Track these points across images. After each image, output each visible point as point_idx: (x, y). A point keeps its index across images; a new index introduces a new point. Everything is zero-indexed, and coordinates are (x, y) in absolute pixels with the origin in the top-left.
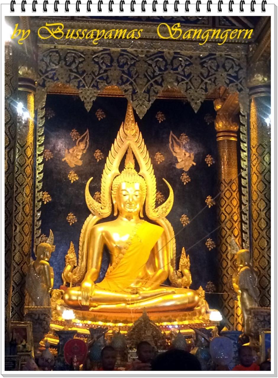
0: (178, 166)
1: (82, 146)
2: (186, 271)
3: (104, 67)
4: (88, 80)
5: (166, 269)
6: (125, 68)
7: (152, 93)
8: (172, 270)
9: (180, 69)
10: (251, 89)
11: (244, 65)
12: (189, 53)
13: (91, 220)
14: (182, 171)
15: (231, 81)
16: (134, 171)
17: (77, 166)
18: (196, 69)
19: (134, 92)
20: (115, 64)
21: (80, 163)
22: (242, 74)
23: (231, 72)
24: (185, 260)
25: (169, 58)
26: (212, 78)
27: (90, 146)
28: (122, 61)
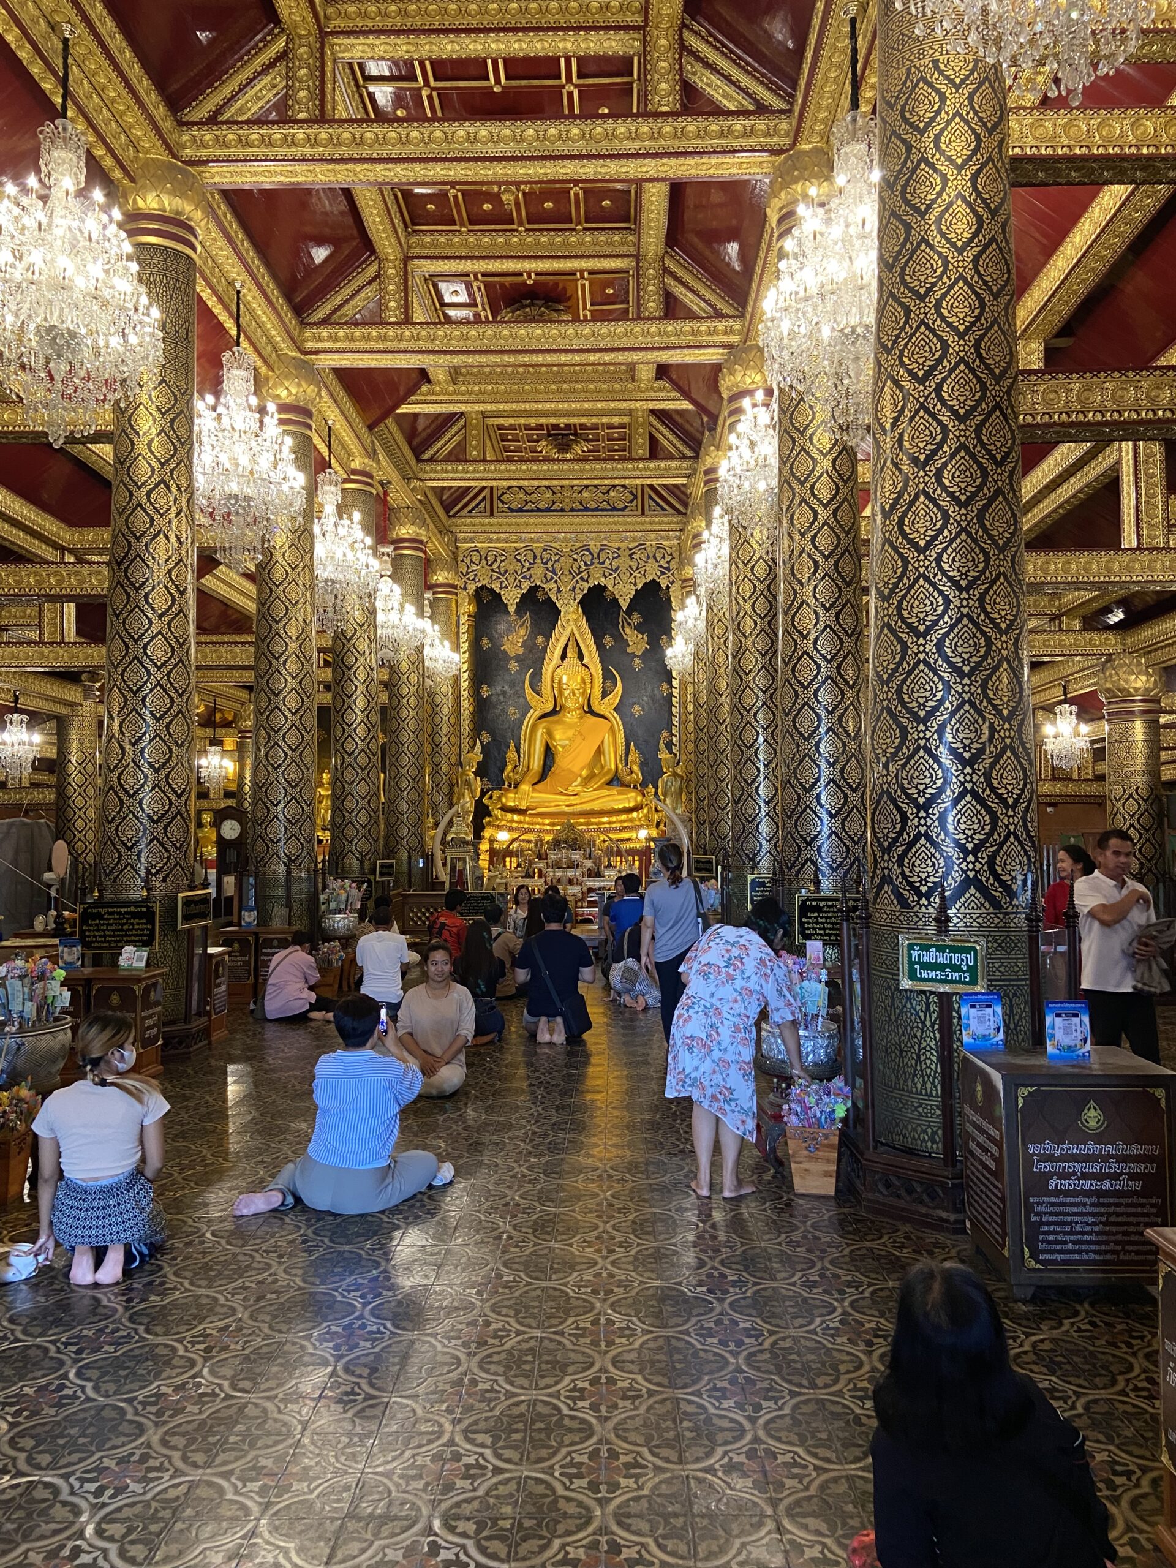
0: (629, 650)
1: (522, 632)
3: (527, 565)
4: (511, 580)
5: (613, 767)
6: (549, 565)
7: (577, 591)
8: (620, 766)
9: (607, 562)
10: (684, 581)
11: (676, 554)
12: (617, 545)
13: (532, 716)
14: (634, 655)
15: (663, 573)
16: (576, 661)
17: (517, 655)
18: (624, 562)
19: (559, 591)
20: (538, 561)
21: (521, 651)
22: (673, 565)
23: (662, 563)
24: (634, 755)
25: (595, 551)
26: (642, 570)
27: (532, 632)
28: (546, 557)
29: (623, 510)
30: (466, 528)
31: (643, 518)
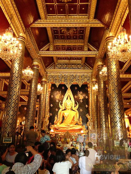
1: (59, 94)
2: (81, 121)
3: (61, 78)
4: (58, 81)
5: (76, 121)
6: (65, 78)
7: (71, 83)
8: (78, 121)
9: (77, 78)
10: (92, 82)
12: (79, 75)
13: (60, 110)
14: (81, 100)
17: (58, 99)
18: (80, 78)
19: (67, 83)
23: (88, 78)
24: (81, 119)
25: (74, 76)
26: (84, 80)
27: (61, 95)
29: (80, 68)
30: (49, 71)
31: (84, 70)
